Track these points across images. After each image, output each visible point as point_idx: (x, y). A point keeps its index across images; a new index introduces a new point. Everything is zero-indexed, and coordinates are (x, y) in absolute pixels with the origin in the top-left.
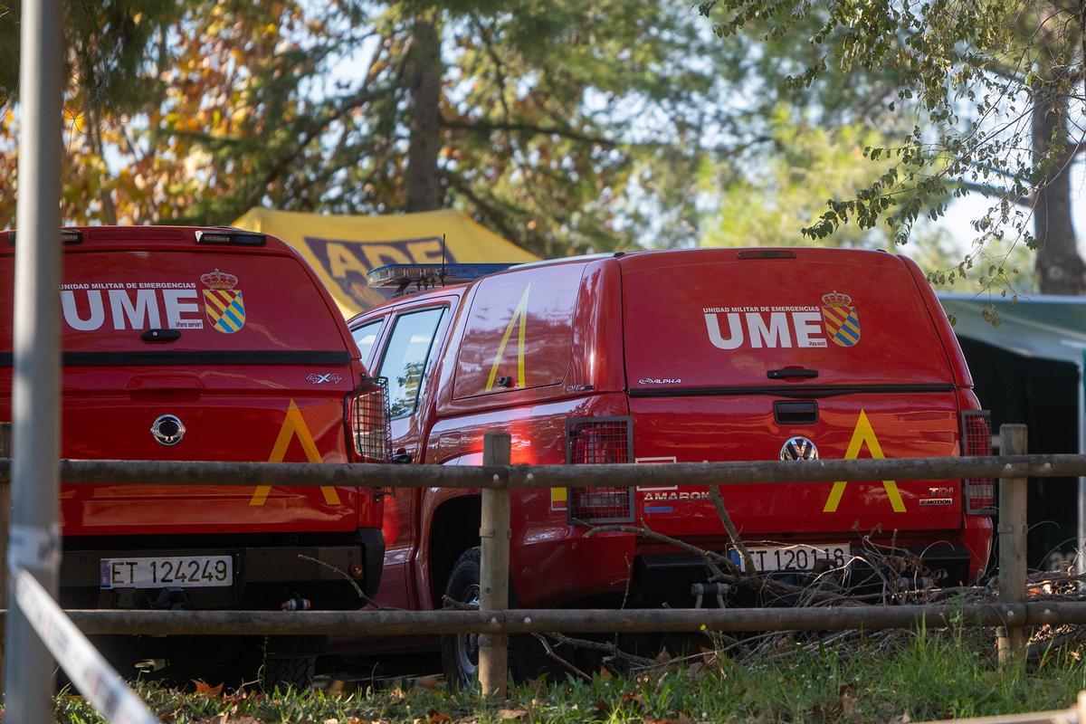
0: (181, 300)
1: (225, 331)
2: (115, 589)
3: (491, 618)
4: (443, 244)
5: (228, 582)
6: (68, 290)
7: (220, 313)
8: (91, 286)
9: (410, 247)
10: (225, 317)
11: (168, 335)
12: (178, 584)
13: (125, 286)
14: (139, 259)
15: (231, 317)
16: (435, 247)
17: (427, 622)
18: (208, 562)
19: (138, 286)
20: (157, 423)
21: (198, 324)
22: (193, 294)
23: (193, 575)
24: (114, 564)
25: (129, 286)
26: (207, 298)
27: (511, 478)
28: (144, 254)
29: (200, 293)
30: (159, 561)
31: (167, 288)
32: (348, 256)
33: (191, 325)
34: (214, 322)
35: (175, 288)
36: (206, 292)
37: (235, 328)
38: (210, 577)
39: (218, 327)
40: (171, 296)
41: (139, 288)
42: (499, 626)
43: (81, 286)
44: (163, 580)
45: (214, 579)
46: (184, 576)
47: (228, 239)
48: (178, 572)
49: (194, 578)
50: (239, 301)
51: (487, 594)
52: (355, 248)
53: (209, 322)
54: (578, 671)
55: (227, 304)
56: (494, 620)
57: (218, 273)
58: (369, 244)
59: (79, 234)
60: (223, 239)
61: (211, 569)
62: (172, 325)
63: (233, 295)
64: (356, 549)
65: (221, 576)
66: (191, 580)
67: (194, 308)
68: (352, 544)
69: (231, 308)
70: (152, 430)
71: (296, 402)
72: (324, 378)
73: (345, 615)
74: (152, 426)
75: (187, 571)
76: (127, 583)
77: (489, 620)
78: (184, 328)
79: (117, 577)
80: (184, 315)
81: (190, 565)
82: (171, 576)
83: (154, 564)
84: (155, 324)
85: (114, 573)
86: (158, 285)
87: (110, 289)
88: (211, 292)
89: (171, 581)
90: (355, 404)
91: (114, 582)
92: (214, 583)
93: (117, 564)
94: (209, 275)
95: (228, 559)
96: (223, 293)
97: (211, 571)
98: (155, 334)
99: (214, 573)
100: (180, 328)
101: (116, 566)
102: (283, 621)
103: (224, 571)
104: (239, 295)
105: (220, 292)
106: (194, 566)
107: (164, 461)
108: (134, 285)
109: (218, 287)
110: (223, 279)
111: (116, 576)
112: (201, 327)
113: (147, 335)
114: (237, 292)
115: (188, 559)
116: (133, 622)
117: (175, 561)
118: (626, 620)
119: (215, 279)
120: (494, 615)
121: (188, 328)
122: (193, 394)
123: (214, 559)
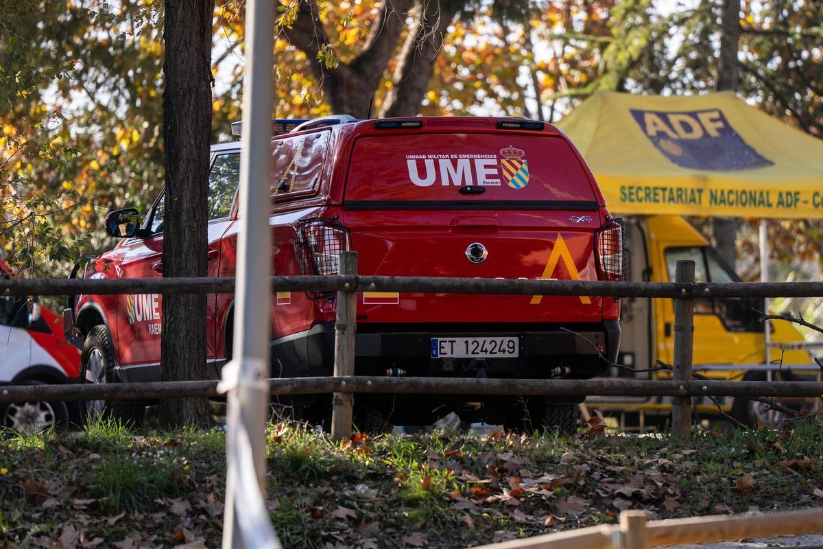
0: (486, 167)
1: (515, 187)
2: (441, 358)
3: (679, 386)
4: (721, 113)
5: (516, 354)
6: (412, 159)
7: (512, 175)
8: (427, 157)
9: (700, 116)
10: (515, 178)
11: (477, 190)
12: (482, 355)
13: (450, 156)
14: (459, 139)
15: (519, 177)
16: (716, 115)
17: (636, 388)
18: (502, 341)
19: (458, 156)
20: (469, 248)
21: (497, 182)
22: (495, 162)
23: (475, 350)
24: (441, 342)
25: (452, 156)
26: (504, 165)
27: (694, 291)
28: (462, 135)
29: (499, 162)
30: (470, 340)
31: (477, 158)
32: (658, 121)
33: (493, 183)
34: (508, 181)
35: (483, 158)
36: (503, 161)
37: (522, 185)
38: (504, 351)
39: (511, 184)
40: (480, 163)
41: (459, 158)
42: (685, 391)
43: (421, 157)
44: (473, 353)
45: (506, 353)
46: (486, 351)
47: (519, 126)
48: (483, 347)
49: (493, 351)
50: (525, 167)
51: (678, 370)
52: (663, 116)
53: (504, 181)
54: (739, 423)
55: (516, 169)
56: (682, 387)
57: (511, 148)
58: (673, 113)
59: (421, 122)
60: (516, 125)
61: (504, 346)
62: (480, 183)
63: (521, 163)
64: (601, 334)
65: (511, 350)
66: (491, 353)
67: (495, 172)
68: (600, 330)
69: (520, 172)
70: (466, 253)
71: (562, 235)
72: (581, 219)
73: (579, 383)
74: (465, 251)
75: (489, 347)
76: (449, 355)
77: (679, 387)
78: (488, 185)
79: (443, 351)
80: (488, 176)
81: (490, 343)
82: (478, 350)
83: (467, 342)
84: (469, 182)
85: (441, 348)
86: (472, 156)
87: (439, 158)
88: (507, 161)
89: (478, 353)
90: (601, 237)
91: (441, 354)
92: (507, 355)
93: (443, 342)
94: (505, 150)
95: (516, 340)
96: (514, 162)
97: (505, 347)
98: (469, 189)
99: (507, 349)
100: (485, 185)
101: (442, 343)
102: (538, 386)
103: (513, 347)
104: (525, 163)
105: (512, 161)
106: (493, 344)
107: (458, 278)
108: (455, 156)
109: (511, 157)
110: (515, 153)
111: (442, 349)
112: (499, 185)
113: (463, 190)
114: (524, 161)
115: (489, 339)
116: (437, 385)
117: (481, 340)
118: (773, 388)
119: (510, 153)
120: (682, 384)
121: (490, 185)
122: (494, 229)
123: (506, 339)
